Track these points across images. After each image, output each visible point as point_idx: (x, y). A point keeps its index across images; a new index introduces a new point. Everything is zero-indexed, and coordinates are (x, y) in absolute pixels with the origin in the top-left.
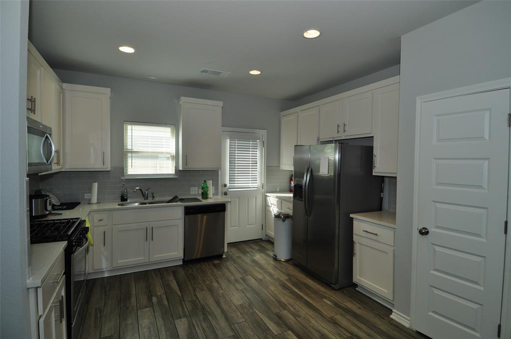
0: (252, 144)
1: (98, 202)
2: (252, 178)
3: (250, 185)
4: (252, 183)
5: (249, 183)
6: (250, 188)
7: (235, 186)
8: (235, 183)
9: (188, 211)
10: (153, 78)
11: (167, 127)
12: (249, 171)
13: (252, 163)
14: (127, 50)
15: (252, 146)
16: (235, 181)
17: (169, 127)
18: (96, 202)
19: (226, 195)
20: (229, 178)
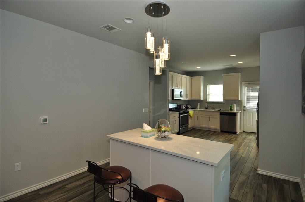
7: (249, 107)
9: (221, 113)
16: (250, 105)
18: (199, 108)
19: (245, 111)
20: (247, 104)
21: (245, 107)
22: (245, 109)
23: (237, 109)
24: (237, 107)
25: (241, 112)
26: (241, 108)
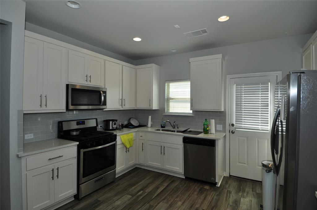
0: (261, 87)
1: (151, 127)
2: (261, 121)
3: (260, 127)
4: (261, 125)
5: (259, 125)
6: (259, 130)
7: (242, 126)
8: (242, 124)
9: (186, 140)
10: (174, 51)
11: (187, 81)
12: (259, 113)
13: (261, 106)
14: (137, 39)
15: (261, 89)
16: (242, 122)
17: (189, 81)
18: (150, 126)
19: (233, 133)
20: (236, 119)
21: (233, 125)
22: (232, 129)
23: (218, 129)
24: (218, 126)
25: (225, 137)
26: (224, 127)
